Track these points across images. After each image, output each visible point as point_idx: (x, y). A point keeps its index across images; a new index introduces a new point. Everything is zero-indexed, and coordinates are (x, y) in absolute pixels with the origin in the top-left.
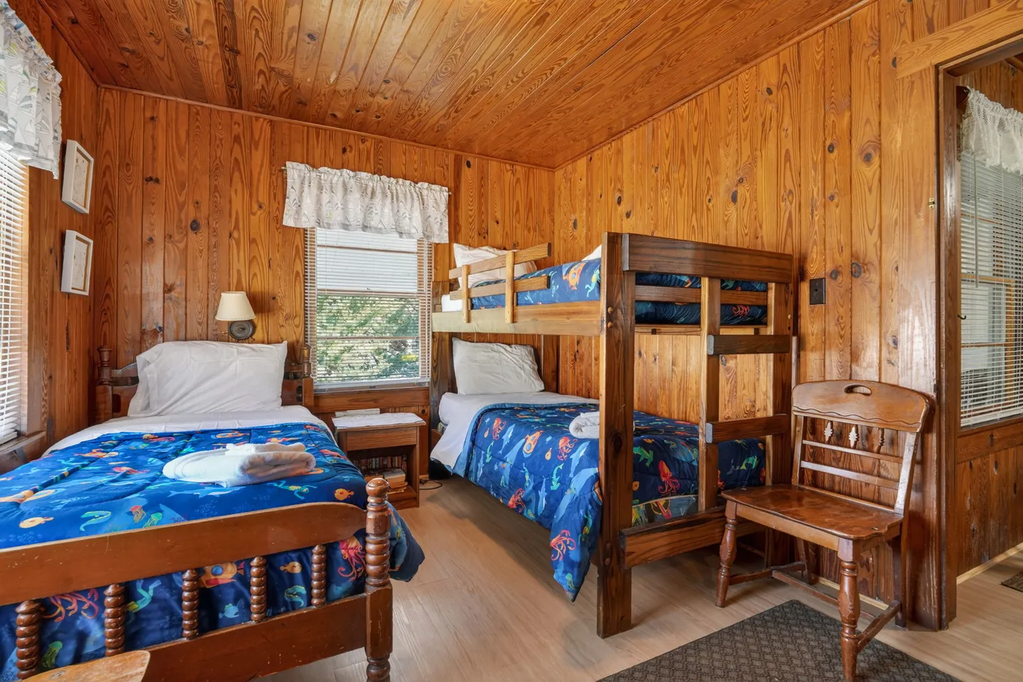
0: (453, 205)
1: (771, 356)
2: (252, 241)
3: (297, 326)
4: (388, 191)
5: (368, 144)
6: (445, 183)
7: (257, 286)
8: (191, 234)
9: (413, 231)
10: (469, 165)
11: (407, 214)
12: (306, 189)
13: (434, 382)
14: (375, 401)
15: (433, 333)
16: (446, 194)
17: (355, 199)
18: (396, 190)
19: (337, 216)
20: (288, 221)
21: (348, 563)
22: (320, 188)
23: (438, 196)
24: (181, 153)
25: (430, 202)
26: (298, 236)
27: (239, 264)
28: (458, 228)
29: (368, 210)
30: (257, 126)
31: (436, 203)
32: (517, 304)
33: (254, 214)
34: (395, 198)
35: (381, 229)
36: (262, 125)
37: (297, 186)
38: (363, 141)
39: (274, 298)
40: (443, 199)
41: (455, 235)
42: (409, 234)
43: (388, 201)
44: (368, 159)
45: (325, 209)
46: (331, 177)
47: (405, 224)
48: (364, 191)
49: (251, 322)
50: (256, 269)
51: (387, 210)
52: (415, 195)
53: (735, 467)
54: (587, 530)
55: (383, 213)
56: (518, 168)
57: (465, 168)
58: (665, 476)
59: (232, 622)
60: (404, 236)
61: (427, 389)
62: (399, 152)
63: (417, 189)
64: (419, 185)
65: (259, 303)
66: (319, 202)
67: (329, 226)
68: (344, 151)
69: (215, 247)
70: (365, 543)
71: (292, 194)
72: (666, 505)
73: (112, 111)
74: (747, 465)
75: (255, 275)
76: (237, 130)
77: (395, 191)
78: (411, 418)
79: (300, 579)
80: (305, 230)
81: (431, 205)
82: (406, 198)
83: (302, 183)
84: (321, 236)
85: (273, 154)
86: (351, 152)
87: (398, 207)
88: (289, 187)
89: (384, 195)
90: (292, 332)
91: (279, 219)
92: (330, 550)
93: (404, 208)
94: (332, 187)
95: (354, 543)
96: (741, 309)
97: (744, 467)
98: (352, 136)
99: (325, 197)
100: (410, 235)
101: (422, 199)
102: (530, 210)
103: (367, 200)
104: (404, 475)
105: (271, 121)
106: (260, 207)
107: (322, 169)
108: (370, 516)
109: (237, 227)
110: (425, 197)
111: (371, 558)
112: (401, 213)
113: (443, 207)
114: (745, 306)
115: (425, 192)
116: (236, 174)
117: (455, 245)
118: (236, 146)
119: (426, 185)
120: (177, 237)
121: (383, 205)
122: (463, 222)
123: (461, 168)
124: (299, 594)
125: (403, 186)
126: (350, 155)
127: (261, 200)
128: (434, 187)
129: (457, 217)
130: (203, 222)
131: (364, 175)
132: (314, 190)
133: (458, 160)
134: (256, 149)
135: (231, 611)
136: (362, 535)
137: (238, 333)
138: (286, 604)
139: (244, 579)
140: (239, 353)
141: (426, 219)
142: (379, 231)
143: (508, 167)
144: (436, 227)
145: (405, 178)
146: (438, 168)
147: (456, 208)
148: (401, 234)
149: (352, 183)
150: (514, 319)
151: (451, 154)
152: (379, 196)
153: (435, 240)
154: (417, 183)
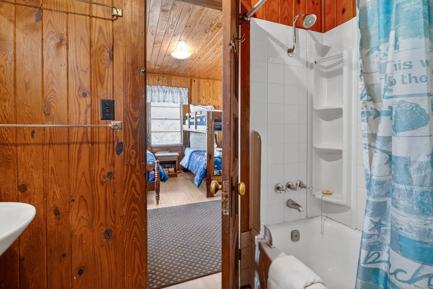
0: (190, 94)
5: (165, 78)
6: (187, 87)
9: (178, 101)
10: (194, 81)
11: (176, 97)
12: (148, 92)
13: (184, 144)
14: (167, 149)
15: (184, 131)
16: (187, 90)
17: (161, 95)
18: (173, 90)
19: (156, 99)
21: (152, 175)
22: (152, 91)
23: (185, 91)
25: (183, 93)
28: (191, 100)
29: (165, 96)
32: (197, 125)
34: (172, 92)
40: (187, 92)
41: (190, 102)
43: (171, 94)
44: (165, 82)
45: (153, 97)
46: (155, 88)
47: (176, 100)
48: (164, 91)
51: (170, 96)
52: (178, 91)
54: (202, 174)
55: (169, 96)
56: (210, 81)
57: (193, 82)
61: (182, 146)
62: (174, 80)
64: (179, 88)
66: (151, 95)
67: (154, 101)
68: (158, 80)
70: (155, 172)
80: (148, 103)
82: (175, 92)
84: (152, 104)
86: (160, 80)
87: (173, 95)
89: (169, 92)
93: (175, 95)
94: (155, 91)
95: (153, 172)
98: (160, 76)
99: (153, 94)
100: (177, 103)
102: (214, 93)
103: (165, 94)
104: (174, 169)
107: (152, 86)
108: (156, 167)
110: (181, 92)
111: (156, 174)
112: (174, 97)
113: (186, 94)
115: (181, 90)
117: (191, 105)
119: (181, 88)
122: (193, 98)
125: (175, 89)
126: (160, 82)
128: (184, 89)
129: (191, 97)
131: (164, 87)
132: (150, 92)
133: (191, 80)
136: (154, 170)
141: (181, 98)
142: (168, 102)
143: (207, 81)
144: (184, 100)
145: (175, 87)
146: (185, 83)
147: (191, 94)
148: (174, 102)
149: (161, 89)
150: (196, 128)
151: (189, 79)
152: (168, 92)
153: (184, 104)
154: (178, 88)
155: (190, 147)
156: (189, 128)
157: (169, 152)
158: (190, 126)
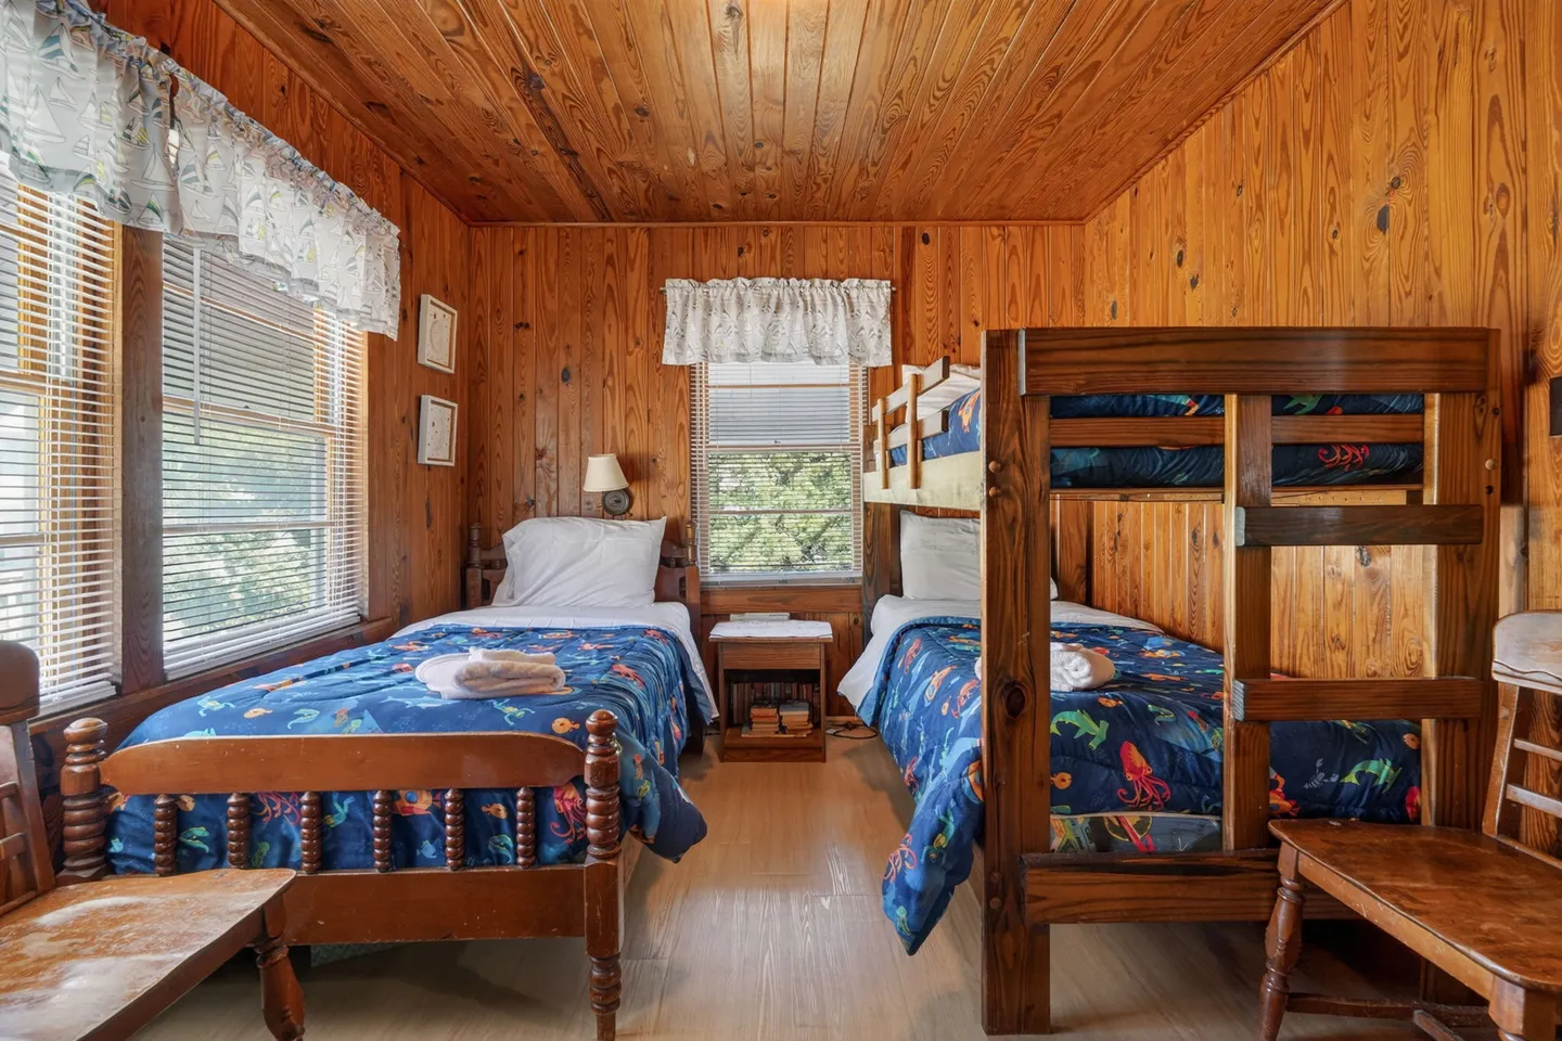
0: (899, 310)
1: (1433, 549)
2: (629, 388)
3: (681, 497)
4: (800, 299)
5: (772, 236)
6: (887, 274)
7: (637, 446)
8: (562, 386)
9: (837, 352)
10: (926, 239)
11: (827, 330)
12: (690, 309)
13: (869, 577)
14: (785, 601)
15: (865, 503)
16: (887, 291)
17: (754, 318)
18: (811, 295)
19: (730, 344)
20: (669, 358)
21: (563, 818)
22: (708, 308)
23: (874, 296)
24: (551, 290)
25: (863, 307)
26: (681, 379)
27: (614, 418)
28: (908, 341)
29: (771, 330)
30: (632, 238)
31: (872, 307)
32: (924, 459)
33: (631, 354)
34: (810, 308)
35: (789, 355)
36: (638, 239)
37: (678, 310)
38: (767, 232)
39: (654, 461)
40: (883, 299)
41: (903, 349)
42: (831, 358)
43: (801, 312)
44: (773, 258)
45: (714, 337)
46: (721, 291)
47: (826, 344)
48: (765, 306)
49: (626, 491)
50: (632, 425)
51: (798, 327)
52: (839, 299)
53: (1328, 776)
54: (942, 841)
55: (792, 328)
56: (1013, 229)
57: (920, 247)
58: (1135, 770)
59: (428, 863)
60: (824, 362)
61: (858, 589)
62: (818, 239)
63: (842, 291)
64: (845, 283)
65: (634, 468)
66: (706, 328)
67: (720, 359)
68: (741, 251)
69: (587, 399)
70: (585, 797)
71: (673, 322)
72: (1141, 826)
73: (483, 253)
74: (1360, 775)
75: (632, 431)
76: (610, 248)
77: (809, 299)
78: (821, 630)
79: (505, 826)
80: (690, 367)
81: (863, 312)
82: (825, 305)
83: (685, 305)
84: (712, 374)
85: (651, 272)
86: (749, 251)
87: (815, 319)
88: (669, 312)
89: (794, 304)
90: (674, 507)
91: (659, 356)
92: (539, 796)
93: (823, 320)
94: (722, 305)
95: (571, 794)
96: (1344, 453)
97: (1352, 778)
98: (751, 230)
99: (715, 320)
100: (833, 360)
101: (851, 304)
102: (1037, 294)
103: (769, 316)
104: (807, 713)
105: (649, 229)
106: (638, 343)
107: (710, 283)
108: (589, 760)
109: (611, 372)
110: (855, 300)
111: (591, 817)
112: (819, 328)
113: (882, 311)
114: (1358, 445)
115: (854, 294)
116: (610, 305)
117: (904, 367)
118: (610, 269)
119: (855, 281)
120: (546, 391)
121: (793, 322)
122: (918, 330)
123: (914, 245)
124: (506, 846)
125: (820, 290)
126: (748, 257)
127: (638, 335)
128: (868, 282)
129: (907, 324)
130: (574, 371)
131: (766, 281)
132: (700, 312)
133: (908, 235)
134: (632, 270)
135: (428, 850)
137: (613, 508)
138: (489, 855)
139: (439, 812)
140: (608, 532)
141: (855, 332)
142: (788, 358)
143: (995, 231)
144: (872, 344)
145: (825, 277)
146: (876, 253)
147: (906, 311)
148: (818, 359)
149: (750, 296)
150: (917, 481)
151: (898, 229)
152: (787, 308)
153: (872, 363)
154: (842, 280)
155: (898, 592)
156: (886, 485)
157: (793, 617)
158: (893, 471)
